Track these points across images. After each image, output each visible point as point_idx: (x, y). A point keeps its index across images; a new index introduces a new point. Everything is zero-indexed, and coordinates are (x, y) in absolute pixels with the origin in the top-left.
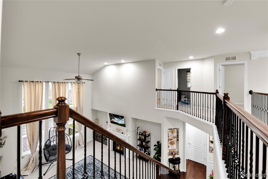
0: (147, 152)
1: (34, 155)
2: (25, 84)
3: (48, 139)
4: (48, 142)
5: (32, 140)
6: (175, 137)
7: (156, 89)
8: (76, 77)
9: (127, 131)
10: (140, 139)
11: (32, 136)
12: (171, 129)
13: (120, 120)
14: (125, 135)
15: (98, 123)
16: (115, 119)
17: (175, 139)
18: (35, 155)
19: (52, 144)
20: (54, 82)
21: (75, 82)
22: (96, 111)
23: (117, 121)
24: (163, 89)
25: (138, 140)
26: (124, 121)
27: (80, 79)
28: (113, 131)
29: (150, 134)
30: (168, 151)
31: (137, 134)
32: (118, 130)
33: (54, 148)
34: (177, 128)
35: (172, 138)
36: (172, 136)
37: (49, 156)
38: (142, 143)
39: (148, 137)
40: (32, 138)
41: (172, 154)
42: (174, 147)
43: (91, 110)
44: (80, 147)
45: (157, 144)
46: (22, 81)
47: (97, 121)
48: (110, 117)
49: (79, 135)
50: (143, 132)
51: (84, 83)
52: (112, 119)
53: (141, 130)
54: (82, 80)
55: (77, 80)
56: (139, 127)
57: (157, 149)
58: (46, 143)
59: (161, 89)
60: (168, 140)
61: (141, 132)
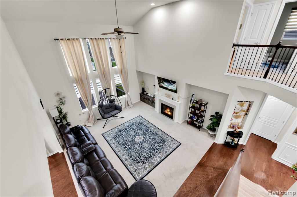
0: (200, 120)
1: (91, 112)
2: (62, 42)
3: (100, 100)
4: (101, 102)
5: (86, 100)
6: (244, 111)
7: (234, 43)
8: (115, 30)
9: (179, 98)
10: (193, 107)
11: (85, 97)
12: (242, 102)
13: (170, 85)
14: (176, 102)
15: (144, 85)
16: (164, 83)
17: (244, 113)
18: (93, 112)
19: (104, 104)
20: (91, 39)
21: (115, 37)
22: (142, 73)
23: (166, 86)
24: (241, 44)
25: (191, 107)
26: (175, 87)
27: (120, 32)
28: (162, 95)
29: (207, 103)
30: (229, 124)
31: (191, 102)
32: (168, 95)
33: (107, 107)
34: (250, 101)
35: (240, 111)
36: (240, 110)
37: (104, 114)
38: (195, 111)
39: (204, 106)
40: (86, 98)
41: (233, 127)
42: (239, 121)
43: (136, 71)
44: (129, 107)
45: (215, 115)
46: (57, 39)
47: (143, 84)
48: (158, 81)
49: (127, 97)
50: (199, 100)
51: (126, 38)
52: (161, 84)
53: (196, 98)
54: (123, 34)
55: (117, 34)
56: (194, 94)
57: (215, 120)
58: (99, 103)
59: (239, 44)
60: (234, 113)
61: (196, 100)
